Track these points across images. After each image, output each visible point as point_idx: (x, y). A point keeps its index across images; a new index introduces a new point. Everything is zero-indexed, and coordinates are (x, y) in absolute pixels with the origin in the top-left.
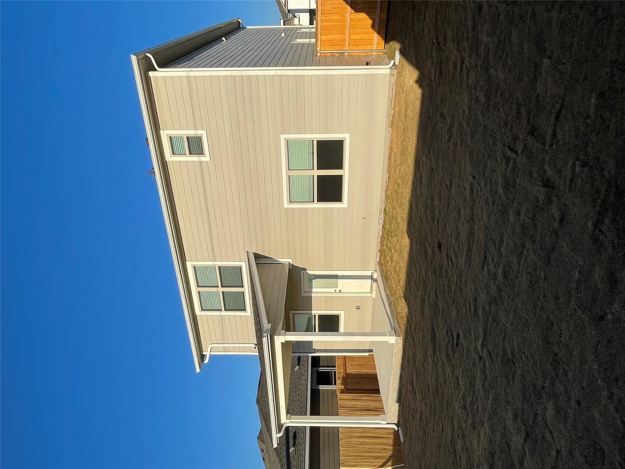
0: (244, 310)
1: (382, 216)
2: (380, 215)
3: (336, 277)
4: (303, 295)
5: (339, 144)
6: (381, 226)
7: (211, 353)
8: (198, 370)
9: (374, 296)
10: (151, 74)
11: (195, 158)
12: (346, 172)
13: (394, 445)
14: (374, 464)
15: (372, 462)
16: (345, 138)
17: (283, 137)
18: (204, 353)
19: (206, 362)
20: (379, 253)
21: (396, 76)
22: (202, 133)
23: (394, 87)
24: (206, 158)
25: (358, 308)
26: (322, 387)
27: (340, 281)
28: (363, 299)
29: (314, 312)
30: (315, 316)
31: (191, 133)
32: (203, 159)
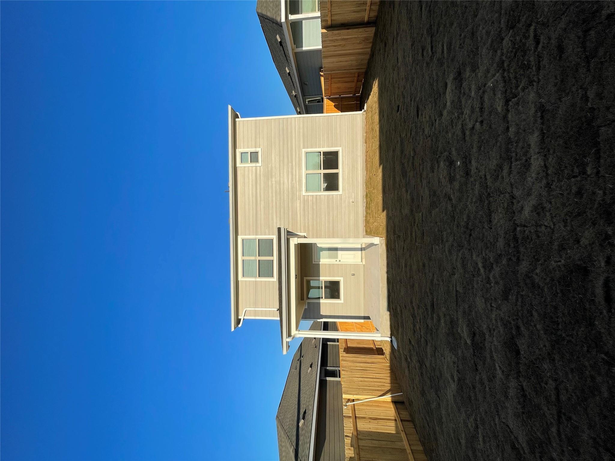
0: (272, 276)
1: (365, 200)
2: (363, 200)
3: (336, 249)
4: (313, 263)
5: (336, 154)
6: (365, 208)
7: (245, 318)
8: (233, 329)
9: (364, 263)
10: (237, 120)
11: (254, 165)
12: (340, 171)
13: (391, 384)
14: (373, 394)
15: (372, 393)
16: (339, 150)
17: (303, 150)
18: (240, 317)
19: (240, 326)
20: (365, 228)
21: (365, 115)
22: (259, 150)
23: (365, 121)
24: (259, 164)
25: (354, 275)
26: (328, 379)
27: (340, 253)
28: (356, 266)
29: (321, 278)
30: (322, 281)
31: (253, 150)
32: (258, 165)
